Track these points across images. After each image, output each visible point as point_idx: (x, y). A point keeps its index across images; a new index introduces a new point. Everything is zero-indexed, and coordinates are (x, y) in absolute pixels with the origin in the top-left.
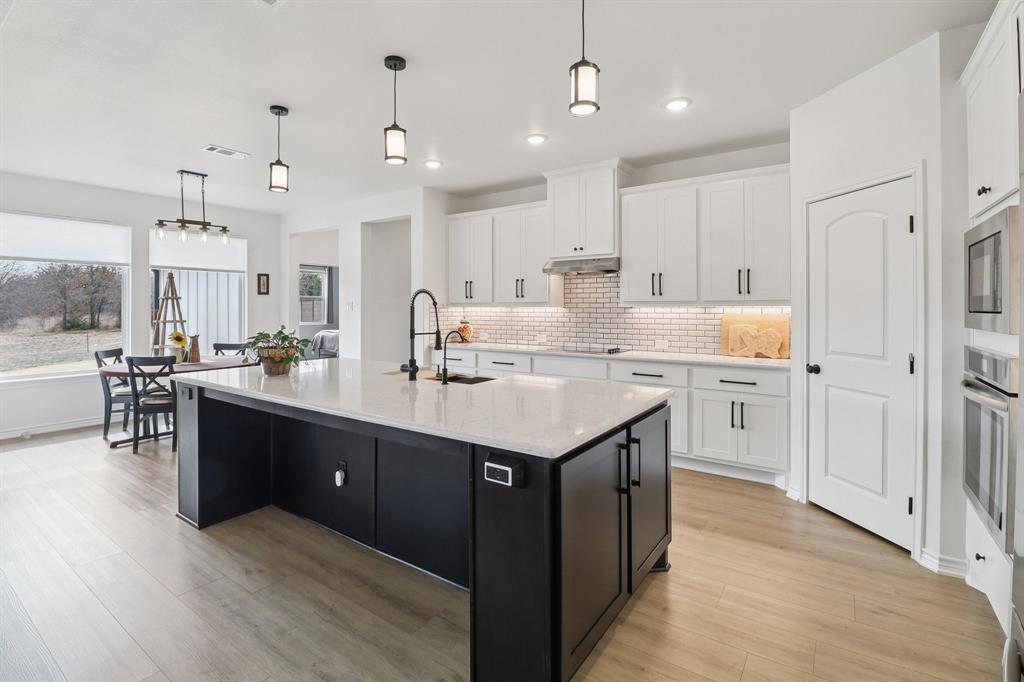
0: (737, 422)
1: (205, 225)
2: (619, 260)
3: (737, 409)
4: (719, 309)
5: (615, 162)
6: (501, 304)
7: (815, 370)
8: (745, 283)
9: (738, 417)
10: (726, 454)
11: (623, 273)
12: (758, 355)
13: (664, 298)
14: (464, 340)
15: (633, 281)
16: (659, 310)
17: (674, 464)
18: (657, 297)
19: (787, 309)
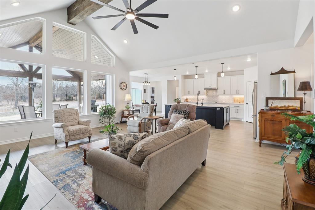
0: (237, 112)
1: (147, 82)
2: (217, 88)
3: (236, 110)
4: (233, 96)
5: (217, 73)
6: (195, 95)
7: (247, 104)
8: (238, 92)
9: (237, 111)
10: (235, 116)
11: (218, 90)
12: (240, 103)
13: (225, 94)
14: (187, 102)
15: (220, 91)
16: (223, 96)
17: (230, 119)
18: (224, 94)
19: (244, 96)
